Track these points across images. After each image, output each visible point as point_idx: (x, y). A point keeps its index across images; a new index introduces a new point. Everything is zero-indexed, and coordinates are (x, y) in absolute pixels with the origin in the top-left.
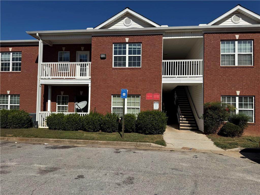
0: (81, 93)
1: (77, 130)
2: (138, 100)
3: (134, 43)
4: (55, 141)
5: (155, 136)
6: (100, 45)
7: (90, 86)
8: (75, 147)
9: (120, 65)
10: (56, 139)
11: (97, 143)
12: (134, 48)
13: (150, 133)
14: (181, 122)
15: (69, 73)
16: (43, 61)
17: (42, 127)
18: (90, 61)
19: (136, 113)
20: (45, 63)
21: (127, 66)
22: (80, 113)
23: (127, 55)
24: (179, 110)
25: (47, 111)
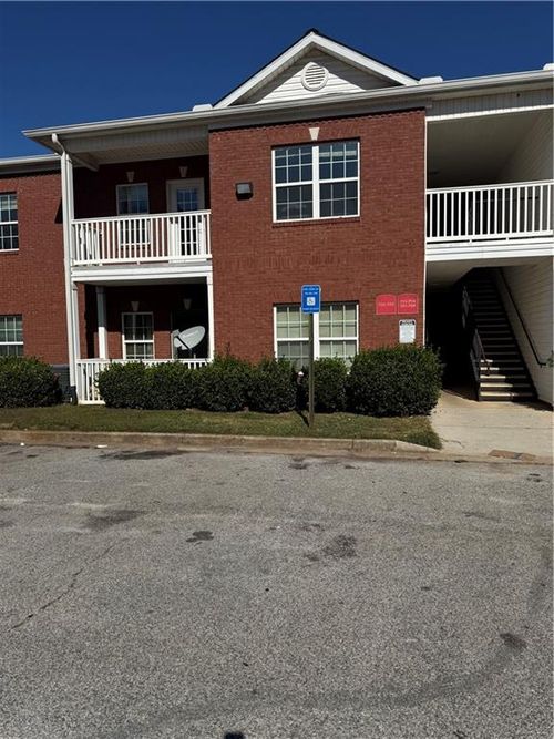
0: (187, 303)
1: (181, 407)
2: (351, 318)
3: (337, 142)
4: (126, 439)
5: (407, 420)
6: (235, 157)
7: (210, 281)
8: (181, 452)
9: (295, 213)
10: (128, 434)
11: (240, 442)
12: (335, 158)
13: (390, 414)
14: (482, 377)
15: (149, 248)
16: (77, 216)
17: (89, 402)
18: (207, 206)
19: (347, 356)
20: (81, 222)
21: (316, 215)
22: (189, 361)
23: (316, 182)
24: (477, 341)
25: (98, 356)
